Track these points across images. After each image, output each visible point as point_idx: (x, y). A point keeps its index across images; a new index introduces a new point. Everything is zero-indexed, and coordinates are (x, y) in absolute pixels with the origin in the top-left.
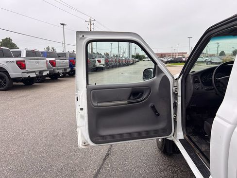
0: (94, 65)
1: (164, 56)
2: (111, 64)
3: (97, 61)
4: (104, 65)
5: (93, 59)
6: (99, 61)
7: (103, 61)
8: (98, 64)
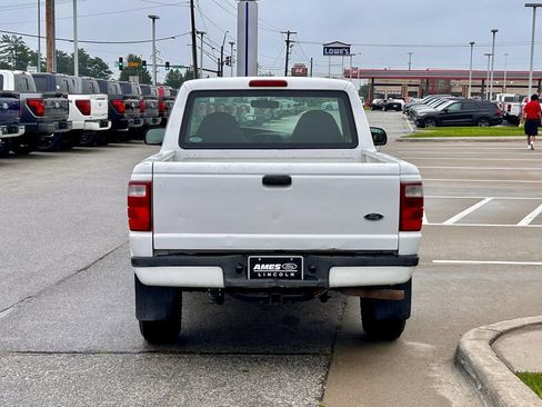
0: (63, 124)
1: (441, 85)
2: (137, 122)
3: (73, 106)
4: (103, 123)
5: (58, 96)
6: (84, 107)
7: (100, 106)
8: (77, 120)
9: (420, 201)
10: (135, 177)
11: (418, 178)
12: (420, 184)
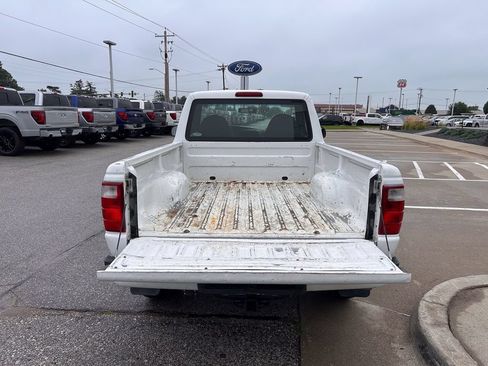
3: (168, 116)
5: (161, 111)
6: (173, 116)
8: (170, 122)
9: (401, 204)
10: (108, 178)
11: (399, 181)
12: (402, 187)
